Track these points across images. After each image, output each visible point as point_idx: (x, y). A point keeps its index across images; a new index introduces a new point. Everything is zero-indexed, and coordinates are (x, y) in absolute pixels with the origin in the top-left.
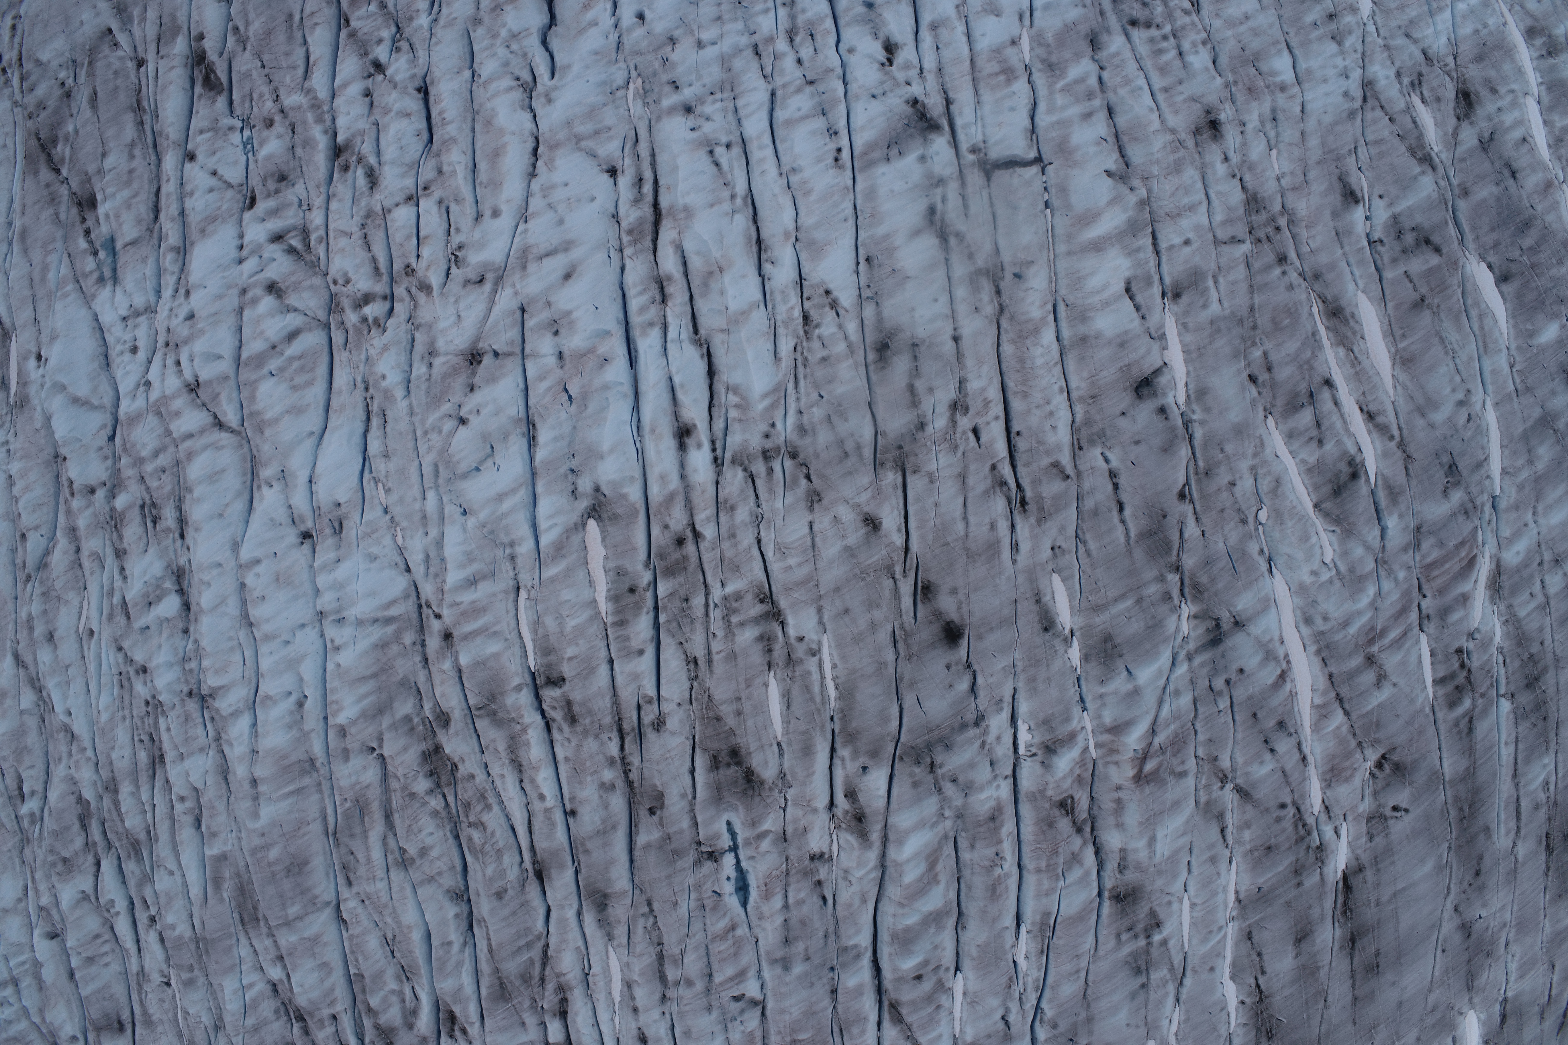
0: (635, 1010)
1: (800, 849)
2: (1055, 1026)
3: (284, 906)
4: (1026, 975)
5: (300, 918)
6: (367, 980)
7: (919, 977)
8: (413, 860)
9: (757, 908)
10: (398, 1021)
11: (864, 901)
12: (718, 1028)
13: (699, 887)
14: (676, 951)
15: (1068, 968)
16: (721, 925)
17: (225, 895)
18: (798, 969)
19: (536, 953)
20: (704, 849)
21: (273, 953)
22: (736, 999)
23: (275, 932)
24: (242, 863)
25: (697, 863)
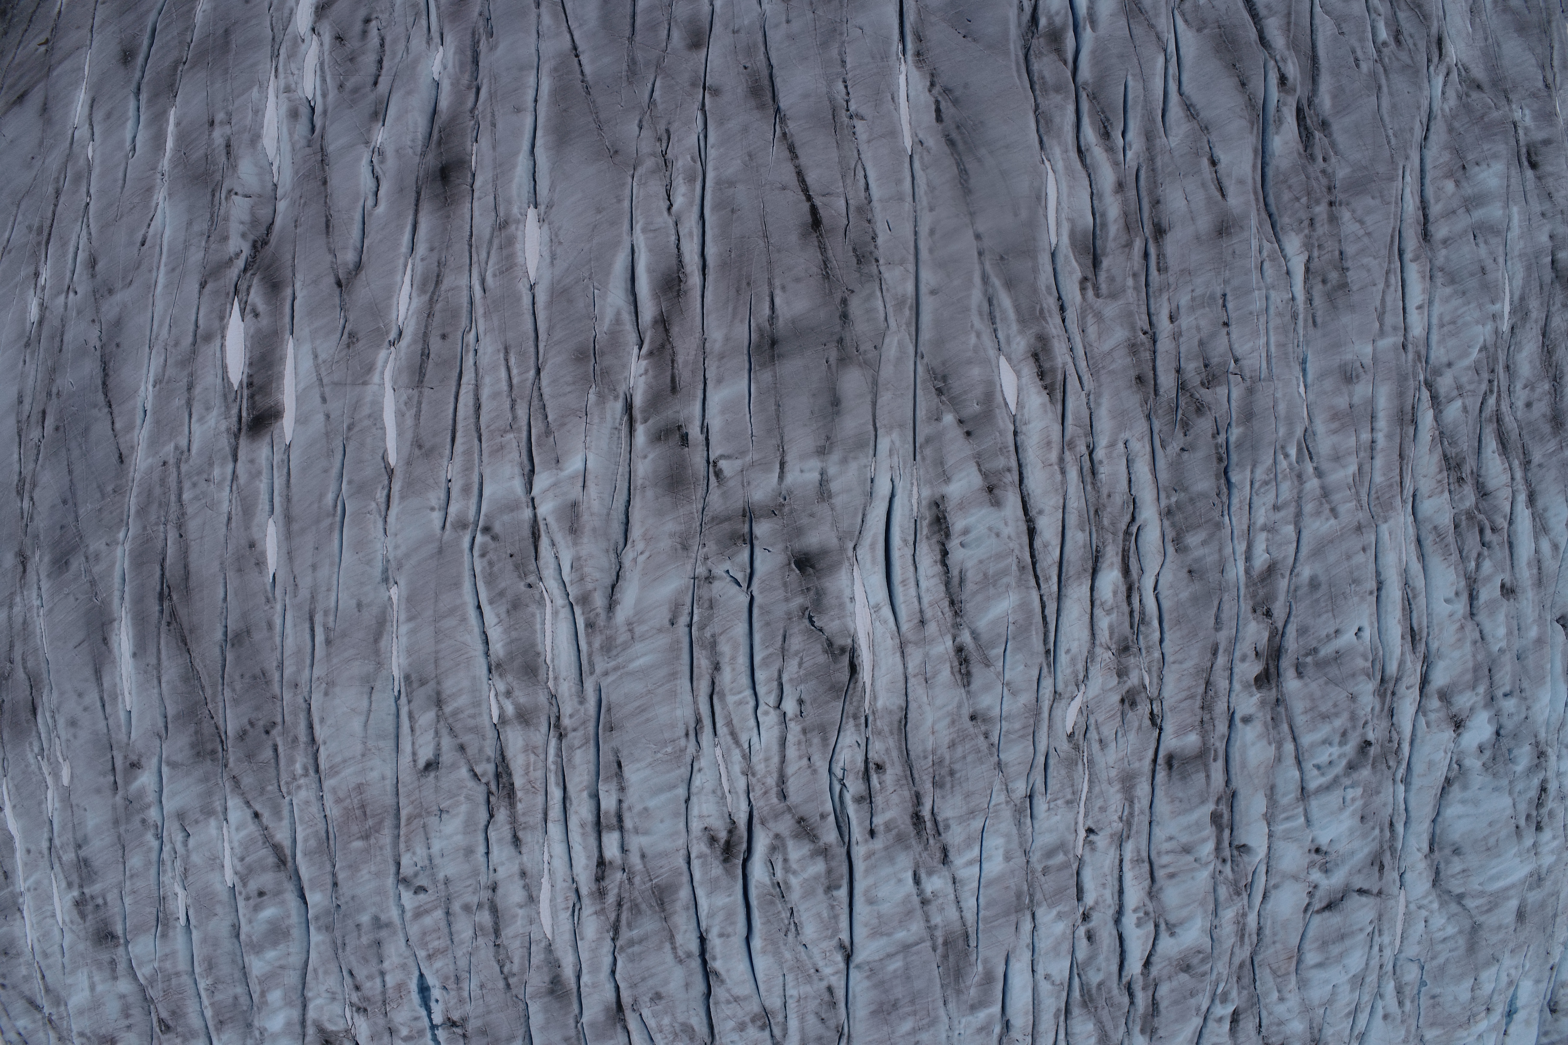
0: (523, 874)
1: (375, 1024)
2: (144, 821)
3: (907, 968)
4: (173, 878)
5: (890, 956)
6: (820, 890)
7: (261, 894)
8: (753, 1021)
9: (409, 973)
10: (790, 844)
11: (315, 970)
12: (437, 861)
13: (461, 1001)
14: (481, 941)
15: (140, 884)
16: (438, 964)
17: (980, 968)
18: (365, 919)
19: (625, 934)
20: (459, 1031)
21: (933, 908)
22: (421, 889)
23: (924, 933)
24: (951, 1005)
25: (465, 1019)
